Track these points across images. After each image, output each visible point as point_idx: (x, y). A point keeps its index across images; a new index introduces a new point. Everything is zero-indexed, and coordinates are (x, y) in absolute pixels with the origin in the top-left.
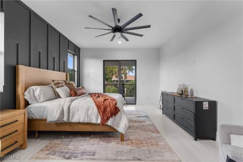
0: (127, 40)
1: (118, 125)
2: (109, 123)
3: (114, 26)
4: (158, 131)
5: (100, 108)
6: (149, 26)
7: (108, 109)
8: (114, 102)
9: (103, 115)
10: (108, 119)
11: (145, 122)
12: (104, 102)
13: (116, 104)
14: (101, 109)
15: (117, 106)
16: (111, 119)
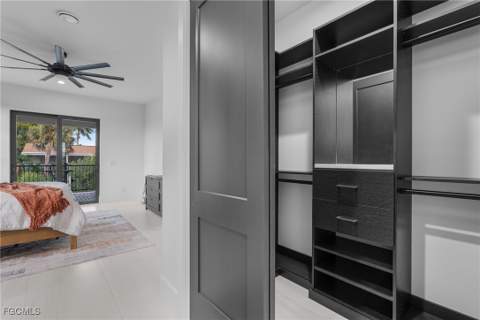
0: (80, 86)
1: (66, 224)
2: (49, 224)
3: (53, 61)
4: (134, 229)
5: (28, 202)
6: (122, 79)
7: (47, 203)
8: (58, 193)
9: (35, 214)
10: (47, 217)
11: (114, 222)
12: (36, 194)
13: (62, 194)
14: (30, 204)
15: (64, 197)
16: (52, 217)
